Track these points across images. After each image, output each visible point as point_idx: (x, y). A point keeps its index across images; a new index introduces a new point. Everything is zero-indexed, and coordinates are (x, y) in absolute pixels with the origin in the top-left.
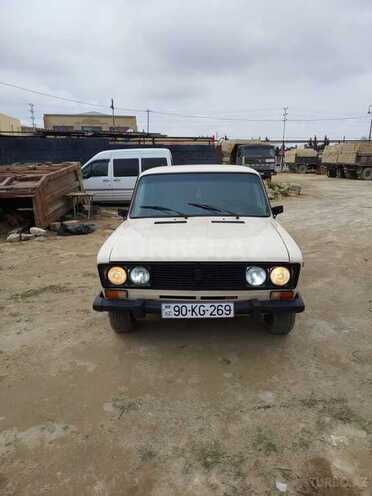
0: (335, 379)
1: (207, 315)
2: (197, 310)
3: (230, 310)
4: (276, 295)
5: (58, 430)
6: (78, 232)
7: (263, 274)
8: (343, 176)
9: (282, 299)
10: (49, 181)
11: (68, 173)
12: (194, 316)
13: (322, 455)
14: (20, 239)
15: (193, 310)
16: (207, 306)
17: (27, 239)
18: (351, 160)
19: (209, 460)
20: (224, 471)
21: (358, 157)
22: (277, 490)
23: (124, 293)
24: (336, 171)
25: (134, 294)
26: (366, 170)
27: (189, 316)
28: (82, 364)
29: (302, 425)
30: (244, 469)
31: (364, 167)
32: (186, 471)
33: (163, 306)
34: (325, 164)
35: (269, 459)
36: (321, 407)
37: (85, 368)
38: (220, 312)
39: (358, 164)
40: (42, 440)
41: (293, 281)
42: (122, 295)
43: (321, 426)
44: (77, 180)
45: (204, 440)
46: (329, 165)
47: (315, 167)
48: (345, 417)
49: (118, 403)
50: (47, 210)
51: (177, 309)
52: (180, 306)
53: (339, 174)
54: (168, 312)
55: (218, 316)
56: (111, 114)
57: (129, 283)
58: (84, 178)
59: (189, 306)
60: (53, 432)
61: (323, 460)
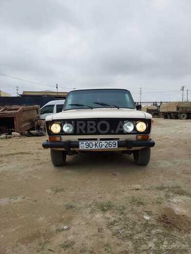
0: (174, 180)
1: (103, 147)
2: (98, 145)
3: (115, 144)
4: (140, 137)
5: (19, 199)
6: (37, 135)
7: (132, 125)
8: (171, 118)
9: (143, 139)
10: (24, 111)
11: (33, 109)
12: (97, 148)
13: (169, 207)
14: (6, 138)
15: (96, 145)
16: (103, 142)
17: (10, 138)
18: (175, 110)
19: (105, 208)
20: (113, 212)
21: (178, 108)
22: (144, 219)
23: (59, 138)
24: (167, 115)
25: (65, 138)
26: (182, 115)
27: (94, 148)
28: (35, 177)
29: (157, 196)
30: (125, 211)
31: (181, 113)
32: (91, 212)
33: (80, 143)
34: (162, 112)
35: (140, 207)
36: (167, 190)
37: (37, 178)
38: (110, 146)
39: (178, 112)
40: (10, 202)
41: (148, 130)
42: (58, 139)
43: (167, 196)
44: (38, 113)
45: (102, 201)
46: (163, 113)
47: (157, 114)
48: (181, 193)
49: (54, 189)
50: (21, 125)
51: (87, 144)
52: (89, 142)
53: (169, 117)
54: (83, 146)
55: (109, 148)
56: (56, 91)
57: (62, 133)
58: (41, 114)
59: (94, 142)
60: (16, 199)
61: (170, 208)
